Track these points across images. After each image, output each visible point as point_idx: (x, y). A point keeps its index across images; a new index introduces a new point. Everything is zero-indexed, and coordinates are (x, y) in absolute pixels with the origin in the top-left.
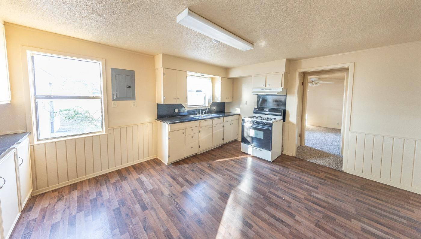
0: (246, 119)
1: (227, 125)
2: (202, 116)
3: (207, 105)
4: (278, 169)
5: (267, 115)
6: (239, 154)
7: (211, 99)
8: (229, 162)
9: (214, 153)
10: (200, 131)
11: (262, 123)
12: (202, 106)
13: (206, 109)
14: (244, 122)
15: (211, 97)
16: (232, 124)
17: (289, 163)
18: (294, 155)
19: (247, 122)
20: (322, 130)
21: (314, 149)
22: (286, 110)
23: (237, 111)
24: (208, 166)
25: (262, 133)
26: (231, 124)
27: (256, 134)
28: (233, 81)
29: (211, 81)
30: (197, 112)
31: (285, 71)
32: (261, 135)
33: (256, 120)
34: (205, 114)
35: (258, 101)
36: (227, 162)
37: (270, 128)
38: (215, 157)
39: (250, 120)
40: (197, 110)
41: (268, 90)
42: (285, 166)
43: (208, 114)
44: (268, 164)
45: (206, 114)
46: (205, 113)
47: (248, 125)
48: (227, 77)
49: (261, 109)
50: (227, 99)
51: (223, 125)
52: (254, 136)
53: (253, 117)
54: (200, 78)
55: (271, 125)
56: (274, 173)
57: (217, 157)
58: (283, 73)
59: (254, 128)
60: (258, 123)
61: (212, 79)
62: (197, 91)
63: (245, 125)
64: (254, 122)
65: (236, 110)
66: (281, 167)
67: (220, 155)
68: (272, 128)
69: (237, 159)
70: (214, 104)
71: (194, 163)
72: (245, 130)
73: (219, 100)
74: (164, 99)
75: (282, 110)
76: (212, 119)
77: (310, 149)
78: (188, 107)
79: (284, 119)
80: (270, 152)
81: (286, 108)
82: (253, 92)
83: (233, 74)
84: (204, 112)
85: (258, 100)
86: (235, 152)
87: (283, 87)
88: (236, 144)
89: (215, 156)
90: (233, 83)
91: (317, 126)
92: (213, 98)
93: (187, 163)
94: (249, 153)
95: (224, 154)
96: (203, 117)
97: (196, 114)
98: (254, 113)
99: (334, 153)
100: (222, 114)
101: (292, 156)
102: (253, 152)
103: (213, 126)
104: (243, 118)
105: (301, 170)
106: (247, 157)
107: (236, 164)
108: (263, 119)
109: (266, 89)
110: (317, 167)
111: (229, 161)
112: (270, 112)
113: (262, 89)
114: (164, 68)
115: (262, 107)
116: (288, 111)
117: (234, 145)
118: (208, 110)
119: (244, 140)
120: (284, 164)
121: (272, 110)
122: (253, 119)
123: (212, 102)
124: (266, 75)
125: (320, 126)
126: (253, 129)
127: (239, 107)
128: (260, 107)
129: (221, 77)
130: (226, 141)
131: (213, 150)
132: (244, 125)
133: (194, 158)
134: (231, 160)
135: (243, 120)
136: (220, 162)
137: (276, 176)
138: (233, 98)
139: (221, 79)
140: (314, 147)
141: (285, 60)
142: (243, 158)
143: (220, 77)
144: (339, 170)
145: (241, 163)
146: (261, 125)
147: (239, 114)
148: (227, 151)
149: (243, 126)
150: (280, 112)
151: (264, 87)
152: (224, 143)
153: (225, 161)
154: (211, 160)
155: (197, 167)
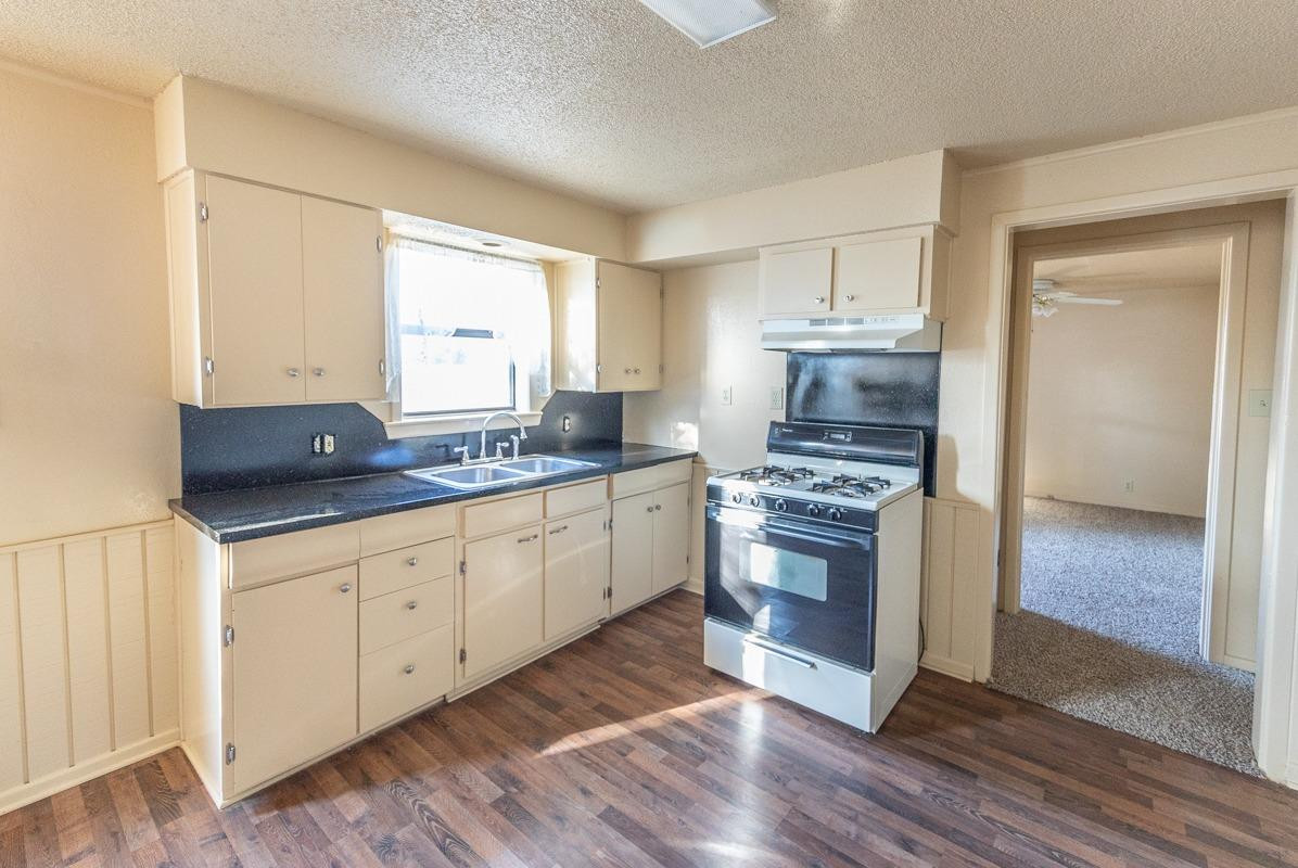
0: (731, 487)
1: (630, 515)
2: (484, 470)
3: (523, 407)
4: (914, 787)
5: (840, 462)
6: (693, 683)
7: (544, 378)
8: (631, 748)
9: (548, 684)
10: (463, 564)
11: (820, 512)
12: (490, 415)
13: (517, 431)
14: (719, 505)
15: (543, 367)
16: (658, 507)
17: (967, 732)
18: (984, 675)
19: (734, 504)
20: (1066, 515)
21: (1072, 630)
22: (941, 432)
23: (686, 437)
24: (500, 792)
25: (821, 565)
26: (650, 510)
27: (786, 571)
28: (662, 278)
29: (541, 276)
30: (457, 450)
31: (937, 218)
32: (813, 579)
33: (782, 491)
34: (507, 461)
35: (791, 388)
36: (620, 748)
37: (864, 541)
38: (553, 719)
39: (749, 488)
40: (463, 438)
41: (845, 328)
42: (950, 756)
43: (525, 459)
44: (856, 751)
45: (516, 459)
46: (508, 453)
47: (740, 519)
48: (629, 262)
49: (808, 429)
50: (632, 375)
51: (603, 515)
52: (775, 585)
53: (769, 471)
54: (478, 257)
55: (869, 520)
56: (896, 822)
57: (567, 711)
58: (929, 232)
59: (772, 540)
60: (794, 507)
61: (551, 268)
62: (459, 333)
63: (725, 517)
64: (770, 503)
65: (679, 433)
66: (932, 772)
67: (582, 695)
68: (874, 541)
69: (680, 723)
70: (564, 400)
71: (408, 773)
72: (726, 547)
73: (584, 377)
74: (206, 375)
75: (921, 432)
76: (542, 489)
77: (1052, 627)
78: (405, 420)
79: (928, 484)
80: (869, 679)
81: (937, 420)
82: (765, 338)
83: (663, 245)
84: (506, 445)
85: (791, 381)
86: (669, 672)
87: (926, 309)
88: (678, 616)
89: (554, 706)
90: (662, 294)
91: (1041, 498)
92: (558, 372)
93: (366, 783)
94: (747, 678)
95: (607, 689)
96: (496, 475)
97: (458, 460)
98: (770, 450)
99: (1169, 650)
100: (607, 455)
101: (975, 684)
102: (768, 673)
103: (549, 528)
104: (711, 481)
105: (1042, 783)
106: (736, 708)
107: (671, 764)
108: (825, 488)
109: (834, 321)
110: (1122, 752)
111: (630, 741)
112: (855, 442)
113: (815, 322)
114: (201, 173)
115: (810, 416)
116: (951, 441)
117: (669, 619)
118: (523, 435)
119: (721, 605)
120: (944, 743)
121: (864, 434)
122: (765, 486)
123: (549, 394)
124: (835, 242)
125: (1053, 499)
126: (767, 544)
127: (695, 419)
128: (800, 416)
129: (598, 262)
130: (624, 602)
131: (545, 664)
132: (719, 519)
133: (425, 731)
134: (646, 734)
135: (713, 493)
136: (578, 754)
137: (910, 850)
138: (662, 369)
139: (598, 271)
140: (1062, 616)
141: (940, 154)
142: (713, 716)
143: (593, 258)
144: (1238, 767)
145: (703, 758)
146: (810, 522)
147: (695, 455)
148: (629, 664)
149: (712, 530)
150: (909, 447)
151: (823, 311)
152: (613, 613)
153: (607, 743)
154: (524, 740)
155: (423, 808)
